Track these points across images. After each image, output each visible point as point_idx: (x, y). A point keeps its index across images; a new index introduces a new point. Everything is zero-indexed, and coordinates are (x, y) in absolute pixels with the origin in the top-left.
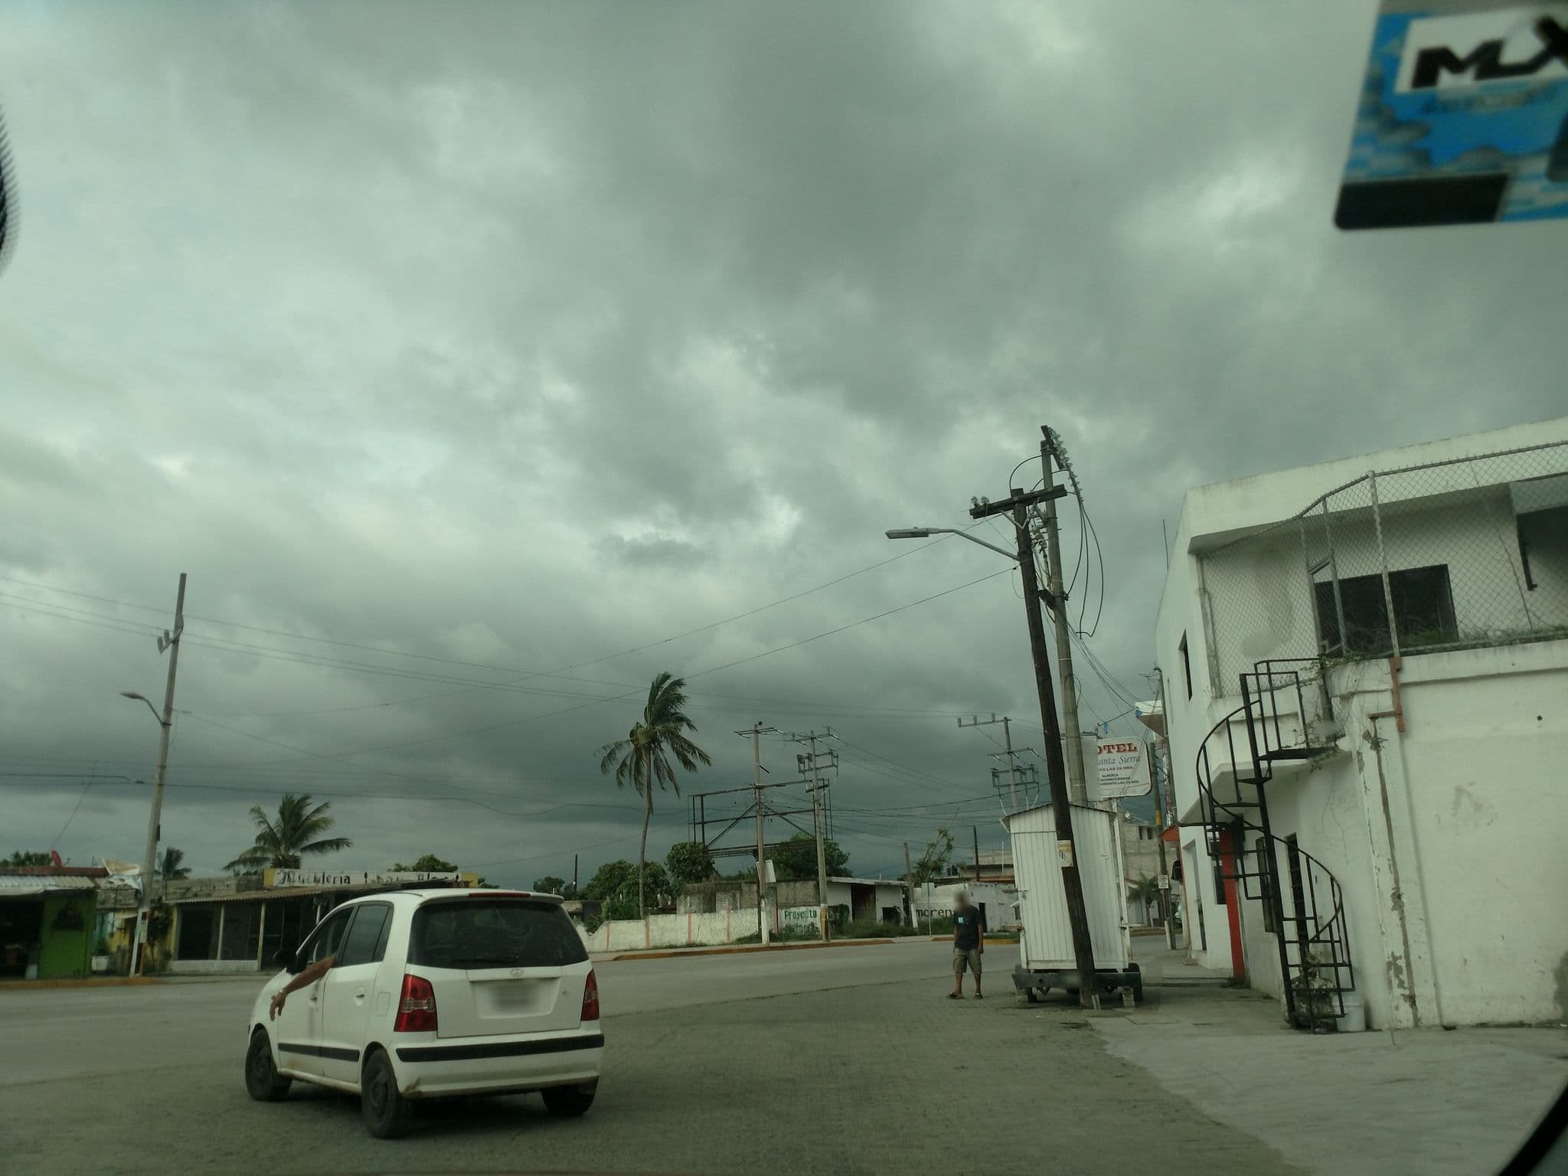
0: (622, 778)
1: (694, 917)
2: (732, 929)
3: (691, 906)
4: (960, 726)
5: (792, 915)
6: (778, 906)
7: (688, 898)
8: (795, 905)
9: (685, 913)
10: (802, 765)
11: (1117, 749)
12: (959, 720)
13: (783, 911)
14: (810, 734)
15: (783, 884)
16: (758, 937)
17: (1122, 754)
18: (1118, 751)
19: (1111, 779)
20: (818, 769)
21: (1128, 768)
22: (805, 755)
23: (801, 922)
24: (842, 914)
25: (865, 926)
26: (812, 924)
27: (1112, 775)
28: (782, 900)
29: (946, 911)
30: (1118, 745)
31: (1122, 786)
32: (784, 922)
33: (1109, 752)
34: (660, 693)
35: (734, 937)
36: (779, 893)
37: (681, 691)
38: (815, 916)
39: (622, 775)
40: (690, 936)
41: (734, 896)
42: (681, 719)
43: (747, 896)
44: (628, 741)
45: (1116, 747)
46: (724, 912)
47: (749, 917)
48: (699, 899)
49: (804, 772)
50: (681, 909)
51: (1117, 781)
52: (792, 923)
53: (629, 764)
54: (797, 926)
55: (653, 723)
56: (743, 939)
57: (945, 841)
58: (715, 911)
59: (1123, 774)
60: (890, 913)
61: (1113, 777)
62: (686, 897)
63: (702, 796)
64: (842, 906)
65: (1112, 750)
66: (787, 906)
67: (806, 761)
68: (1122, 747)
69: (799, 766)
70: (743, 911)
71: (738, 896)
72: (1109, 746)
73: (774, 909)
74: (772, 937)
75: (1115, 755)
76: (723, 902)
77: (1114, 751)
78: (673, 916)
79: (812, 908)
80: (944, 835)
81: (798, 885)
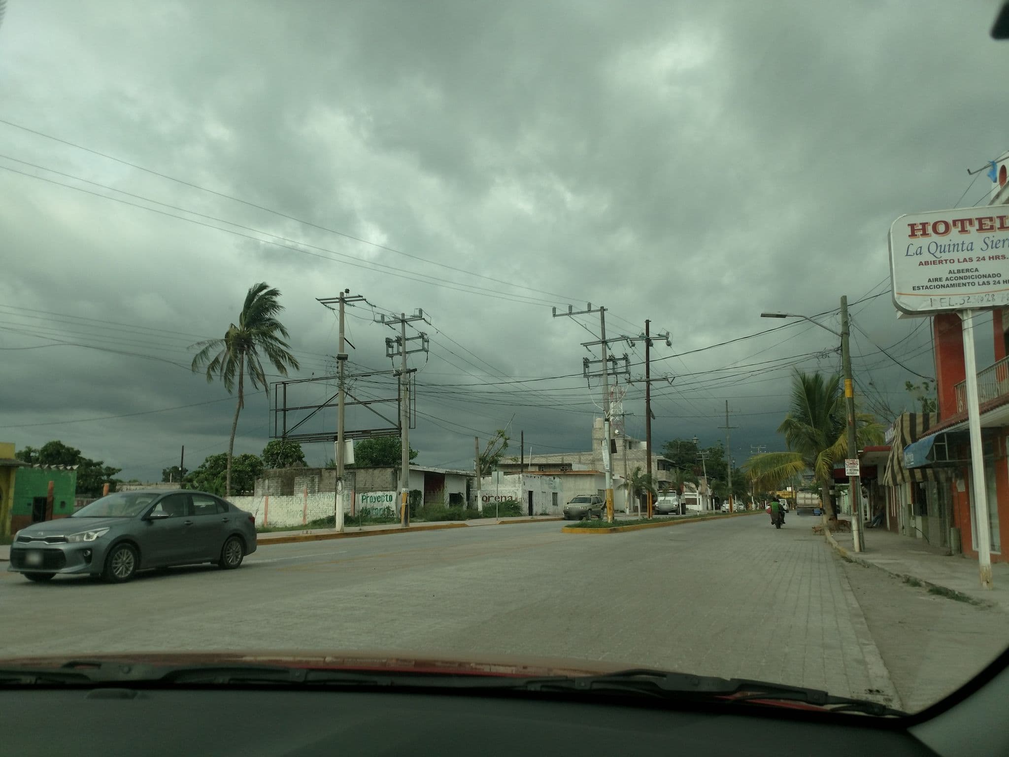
0: (212, 373)
1: (271, 499)
2: (308, 512)
3: (268, 489)
4: (554, 315)
5: (369, 498)
6: (356, 491)
7: (267, 481)
8: (372, 490)
9: (263, 495)
10: (390, 349)
11: (977, 226)
12: (554, 309)
13: (360, 495)
14: (400, 317)
15: (362, 471)
16: (331, 521)
17: (989, 234)
18: (981, 229)
19: (966, 278)
20: (407, 353)
21: (997, 257)
22: (394, 339)
23: (377, 505)
24: (415, 499)
25: (438, 510)
26: (388, 508)
27: (967, 270)
28: (360, 485)
29: (502, 497)
30: (980, 220)
31: (986, 288)
32: (361, 505)
33: (963, 230)
34: (255, 300)
35: (310, 519)
36: (357, 479)
37: (277, 299)
38: (391, 500)
39: (213, 369)
40: (266, 518)
41: (313, 480)
42: (276, 325)
43: (326, 481)
44: (222, 340)
45: (976, 223)
46: (301, 495)
47: (326, 499)
48: (277, 482)
49: (391, 356)
50: (259, 491)
51: (976, 281)
52: (368, 507)
53: (221, 361)
54: (373, 509)
55: (248, 325)
56: (318, 521)
57: (502, 440)
58: (293, 495)
59: (986, 267)
60: (455, 498)
61: (967, 274)
62: (264, 480)
63: (284, 384)
64: (415, 491)
65: (968, 227)
66: (365, 490)
67: (395, 345)
68: (988, 223)
69: (387, 350)
70: (321, 495)
71: (317, 480)
72: (962, 221)
73: (351, 493)
74: (348, 520)
75: (974, 235)
76: (301, 486)
77: (973, 229)
78: (250, 498)
79: (386, 493)
80: (502, 436)
81: (377, 472)
